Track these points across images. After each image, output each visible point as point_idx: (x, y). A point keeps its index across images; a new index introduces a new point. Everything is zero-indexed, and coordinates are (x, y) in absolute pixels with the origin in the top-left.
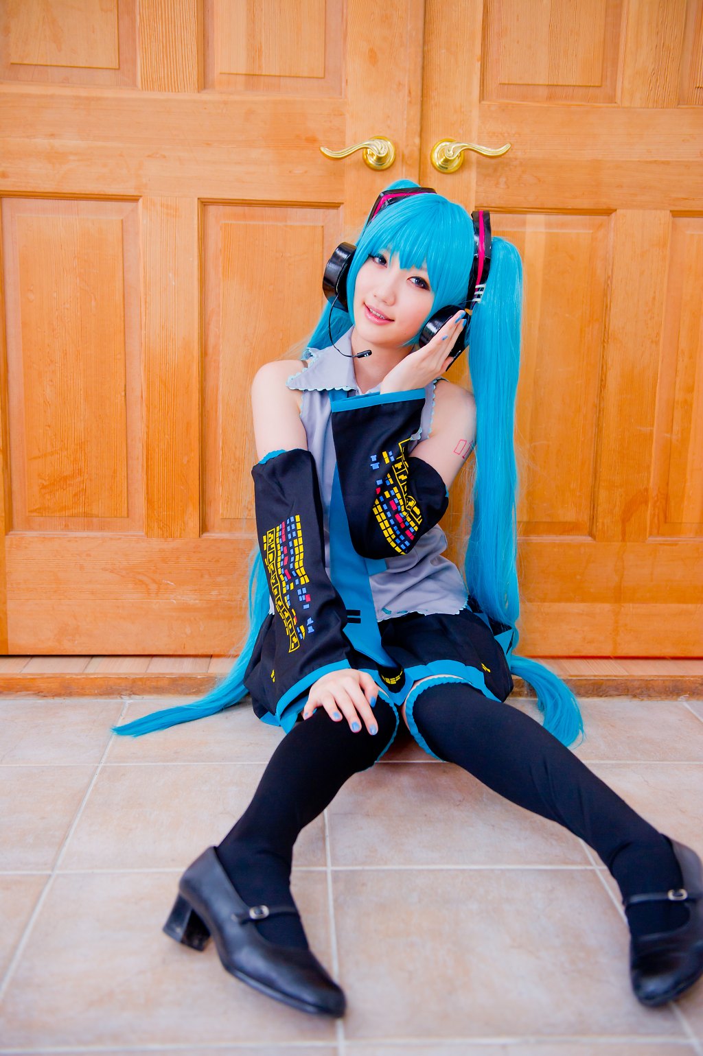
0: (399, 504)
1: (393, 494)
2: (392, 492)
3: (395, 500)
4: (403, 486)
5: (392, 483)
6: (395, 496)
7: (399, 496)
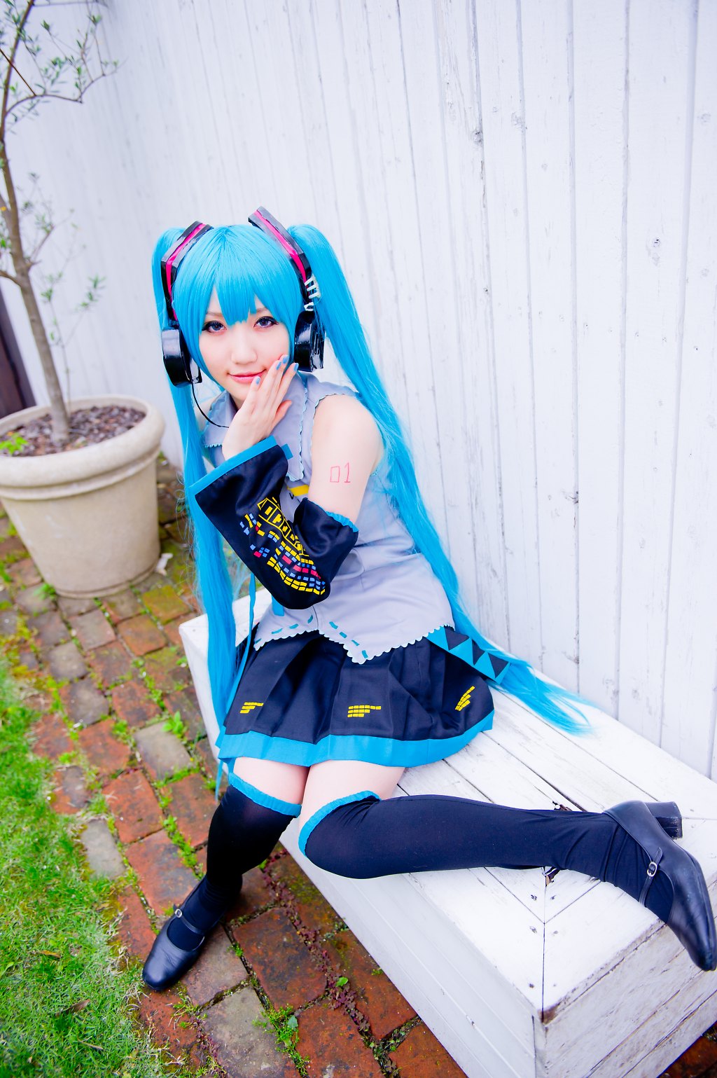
0: (292, 556)
1: (282, 549)
2: (280, 547)
3: (287, 553)
4: (288, 537)
5: (278, 538)
6: (285, 551)
7: (288, 548)
